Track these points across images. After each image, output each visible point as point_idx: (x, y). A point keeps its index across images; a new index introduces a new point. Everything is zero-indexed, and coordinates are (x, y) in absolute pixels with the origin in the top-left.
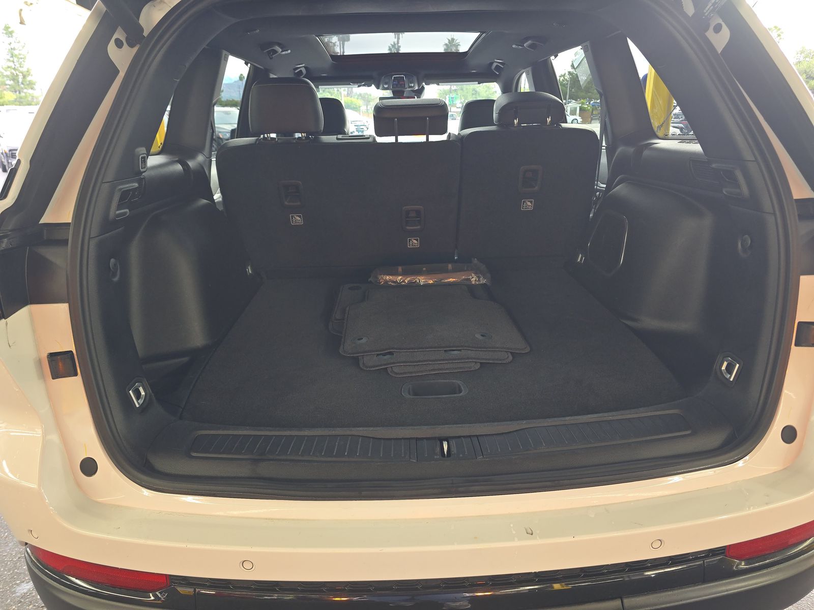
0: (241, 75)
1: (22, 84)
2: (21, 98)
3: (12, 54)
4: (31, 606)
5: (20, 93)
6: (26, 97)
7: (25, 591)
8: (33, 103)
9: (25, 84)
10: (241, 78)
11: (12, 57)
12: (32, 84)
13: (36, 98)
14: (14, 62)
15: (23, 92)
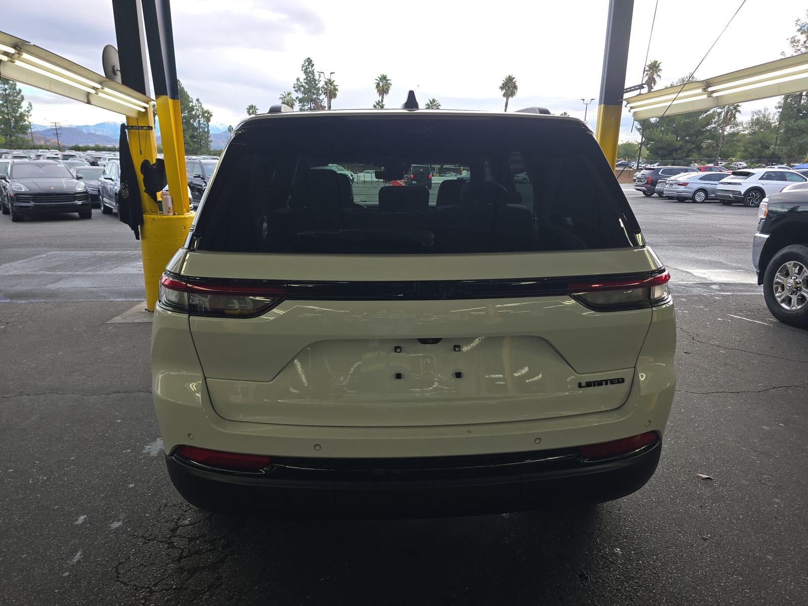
0: (230, 126)
1: (14, 128)
2: (11, 141)
3: (7, 100)
4: (124, 535)
5: (11, 137)
6: (17, 140)
7: (117, 526)
8: (23, 147)
9: (17, 128)
10: (230, 129)
11: (6, 102)
12: (24, 129)
13: (27, 143)
14: (7, 108)
15: (14, 136)
